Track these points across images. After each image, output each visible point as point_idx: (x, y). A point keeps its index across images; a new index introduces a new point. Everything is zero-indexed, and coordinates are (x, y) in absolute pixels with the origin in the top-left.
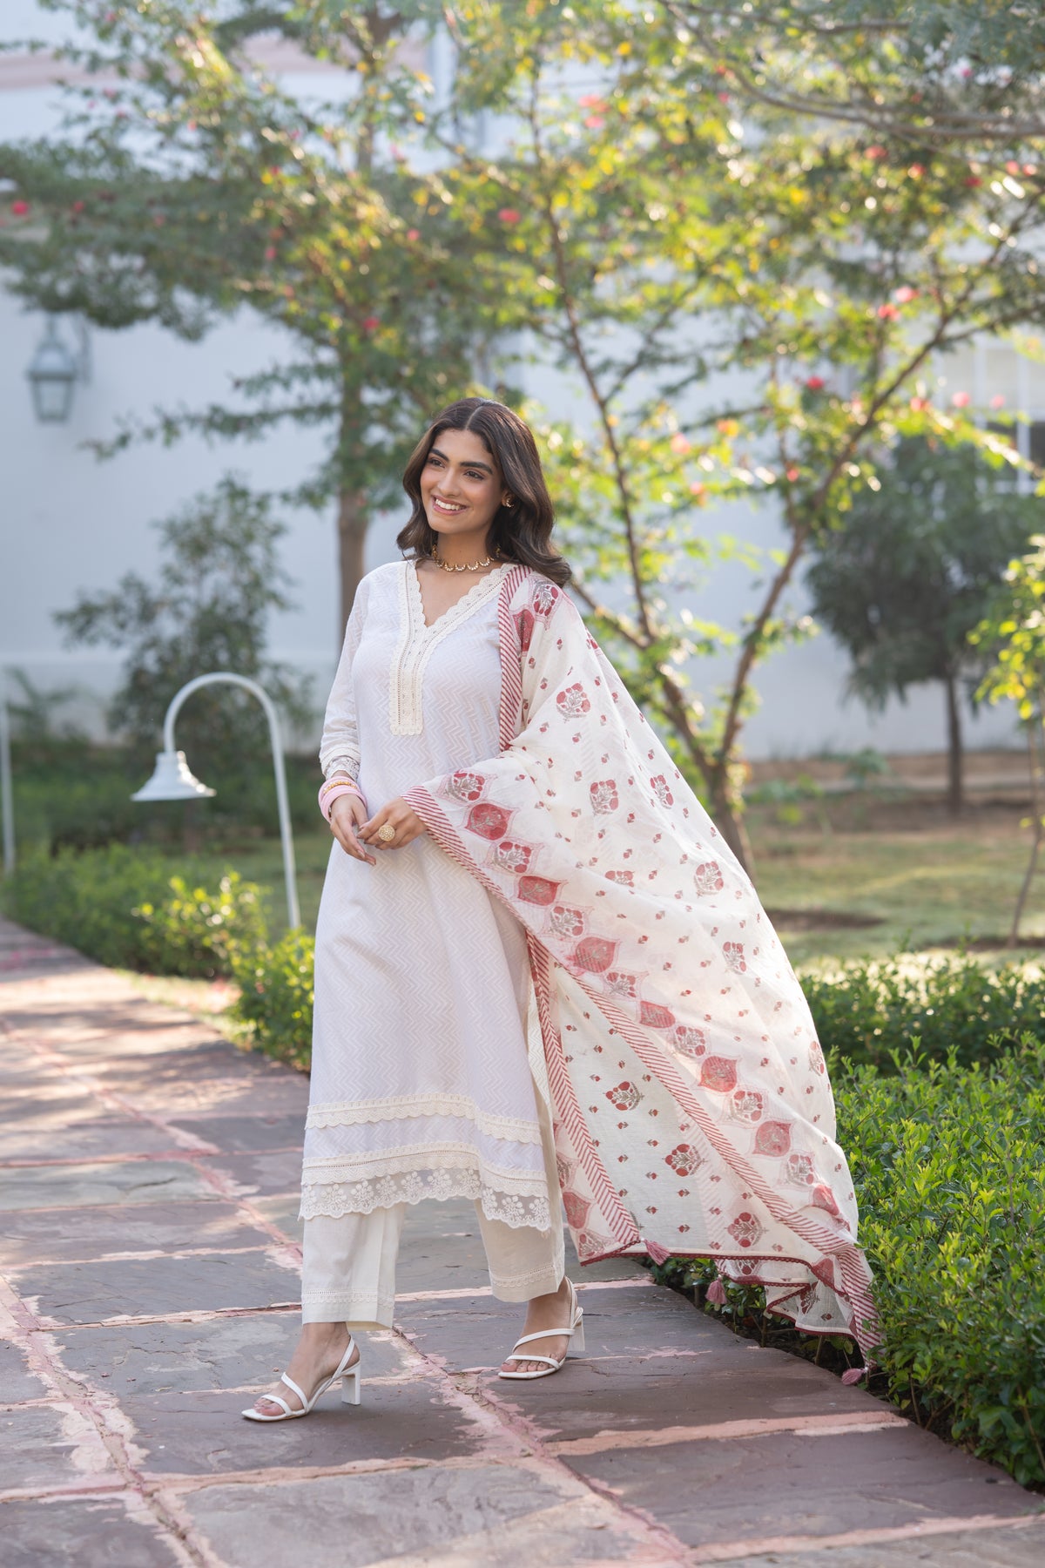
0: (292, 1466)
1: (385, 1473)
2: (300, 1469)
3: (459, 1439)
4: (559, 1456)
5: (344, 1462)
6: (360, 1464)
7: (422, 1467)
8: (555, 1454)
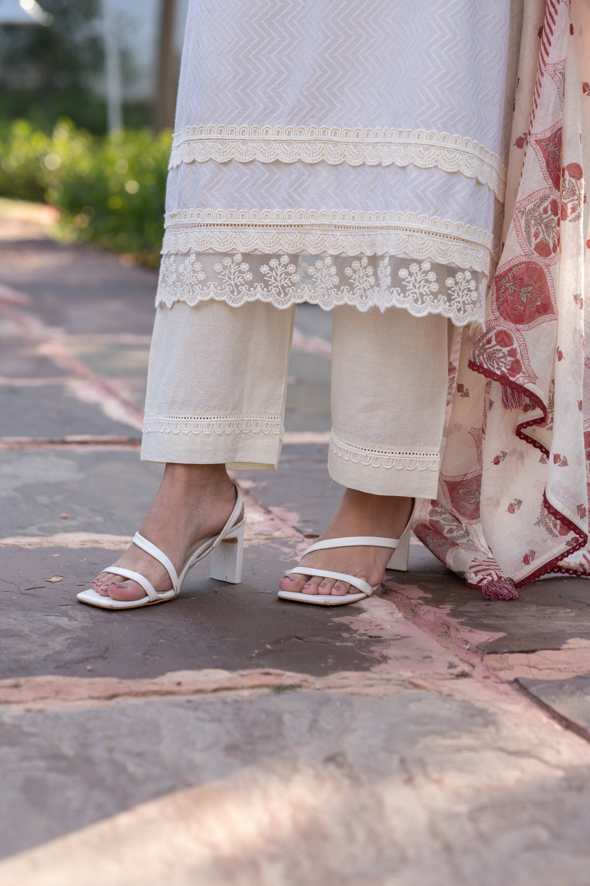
0: (73, 674)
1: (231, 695)
2: (87, 681)
3: (343, 640)
4: (516, 681)
5: (162, 673)
6: (189, 677)
7: (292, 687)
8: (510, 676)
